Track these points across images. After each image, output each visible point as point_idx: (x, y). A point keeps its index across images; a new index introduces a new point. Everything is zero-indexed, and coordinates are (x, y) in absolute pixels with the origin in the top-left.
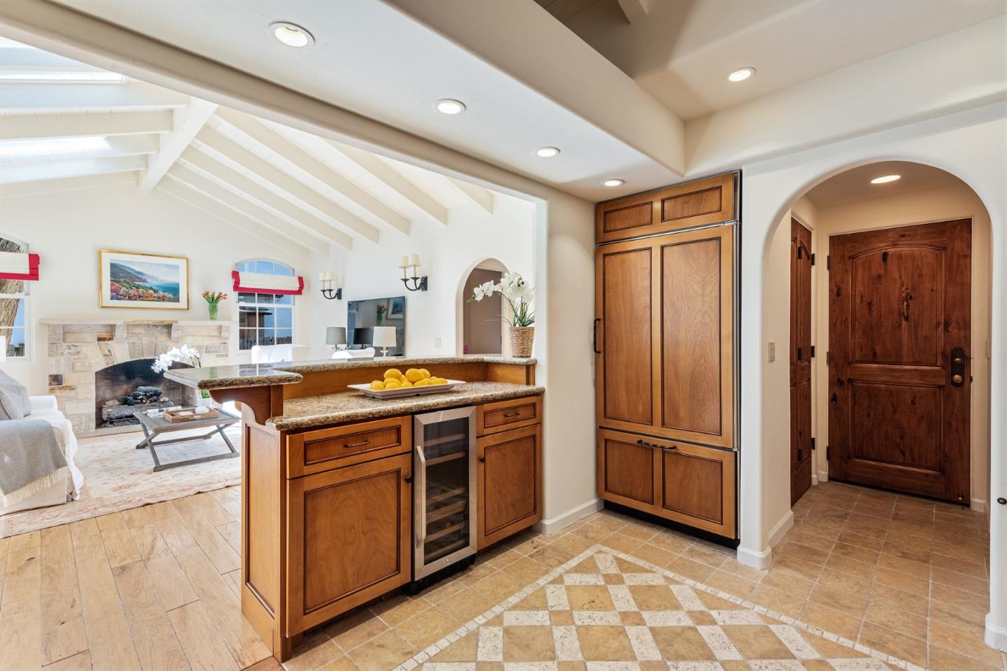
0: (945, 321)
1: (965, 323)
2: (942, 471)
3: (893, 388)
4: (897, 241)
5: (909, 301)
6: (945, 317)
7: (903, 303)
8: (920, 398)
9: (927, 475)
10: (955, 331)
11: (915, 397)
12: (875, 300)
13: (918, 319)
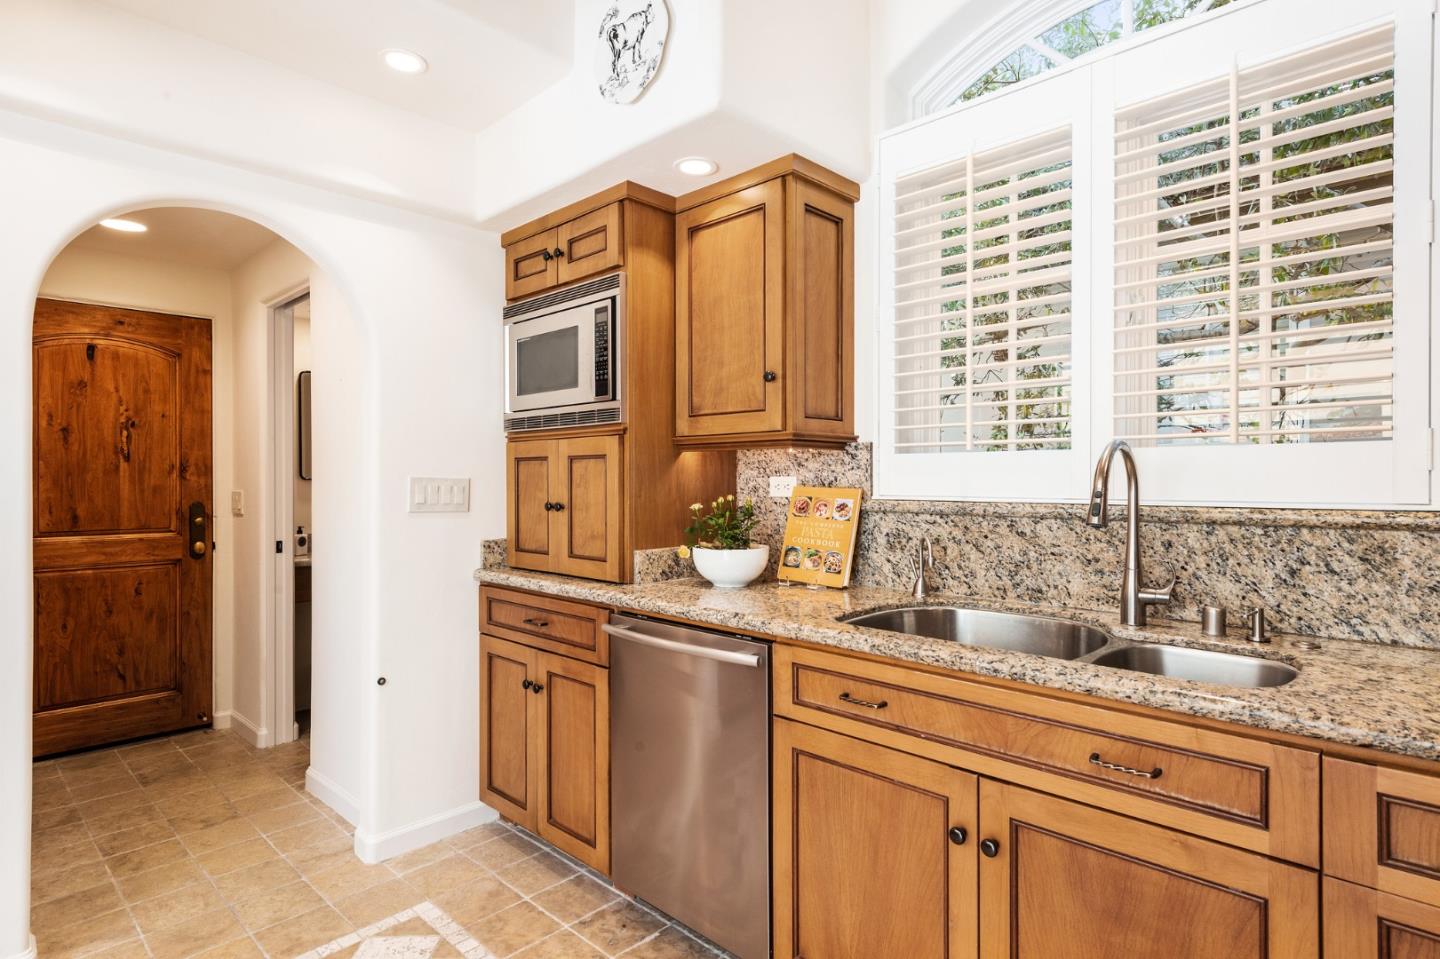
0: (181, 464)
1: (206, 467)
2: (178, 688)
3: (105, 573)
4: (111, 328)
5: (131, 429)
6: (181, 456)
7: (121, 432)
8: (148, 583)
9: (157, 701)
10: (194, 479)
11: (140, 583)
12: (75, 425)
13: (144, 460)
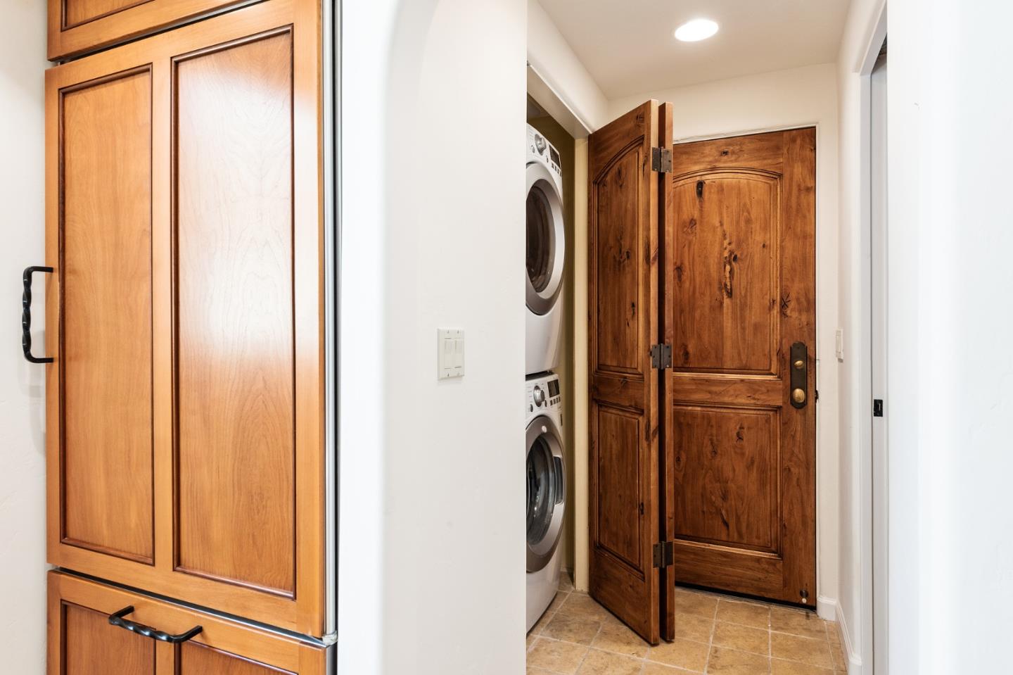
0: (782, 299)
1: (808, 301)
2: (779, 552)
3: (712, 411)
4: (717, 161)
5: (733, 263)
6: (781, 290)
7: (725, 268)
8: (749, 428)
9: (758, 560)
10: (795, 315)
11: (742, 428)
12: (686, 263)
13: (746, 296)
